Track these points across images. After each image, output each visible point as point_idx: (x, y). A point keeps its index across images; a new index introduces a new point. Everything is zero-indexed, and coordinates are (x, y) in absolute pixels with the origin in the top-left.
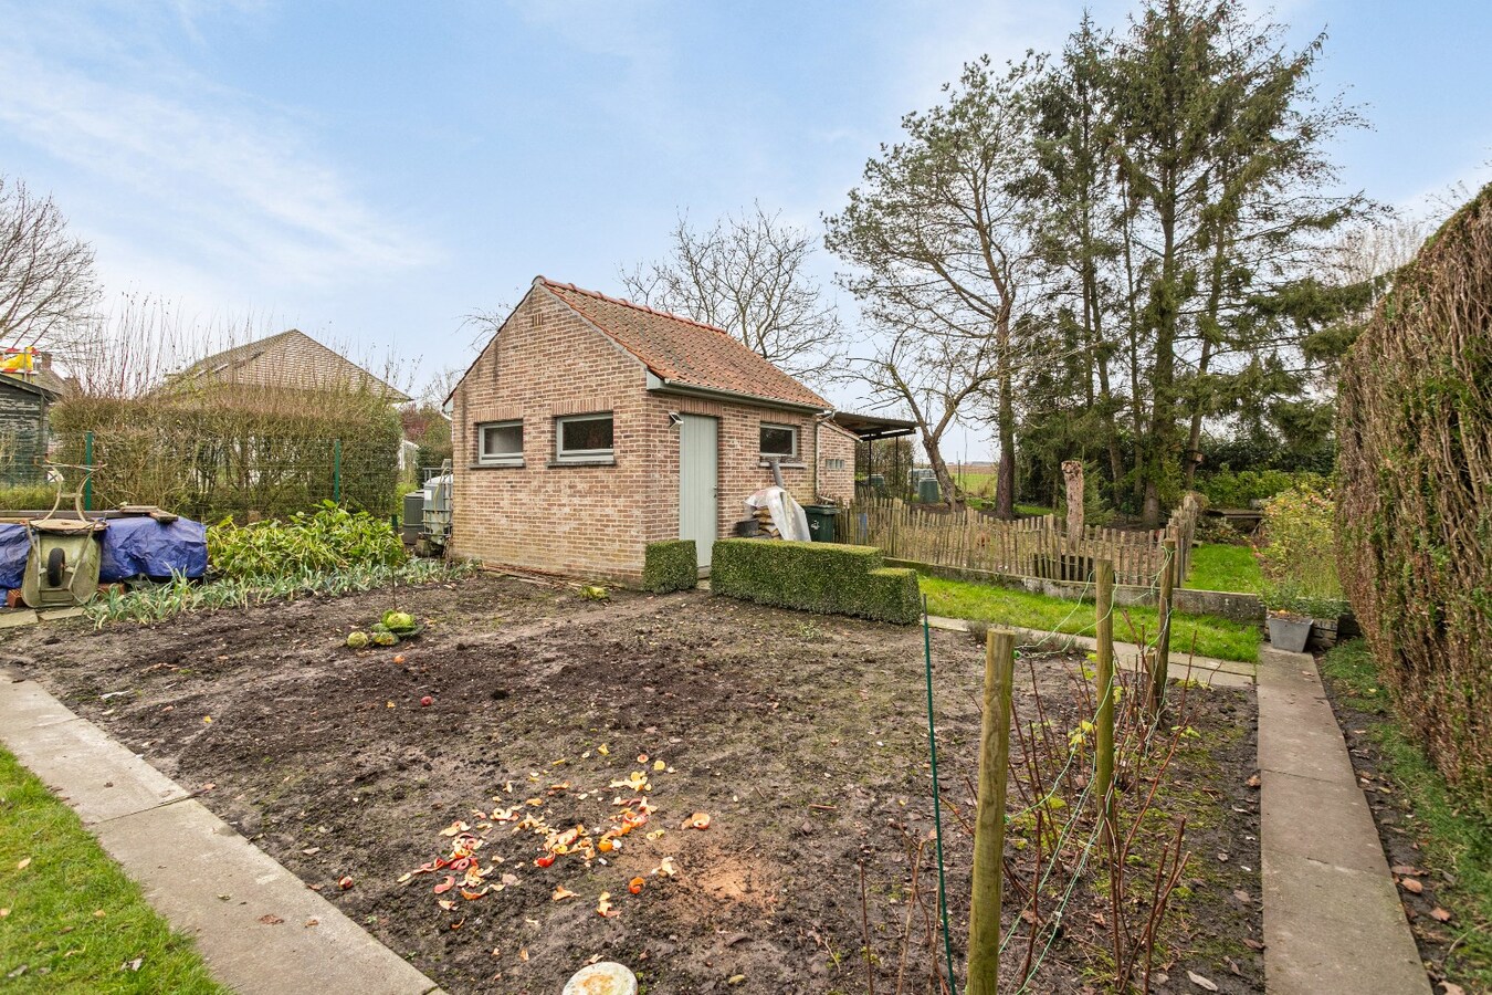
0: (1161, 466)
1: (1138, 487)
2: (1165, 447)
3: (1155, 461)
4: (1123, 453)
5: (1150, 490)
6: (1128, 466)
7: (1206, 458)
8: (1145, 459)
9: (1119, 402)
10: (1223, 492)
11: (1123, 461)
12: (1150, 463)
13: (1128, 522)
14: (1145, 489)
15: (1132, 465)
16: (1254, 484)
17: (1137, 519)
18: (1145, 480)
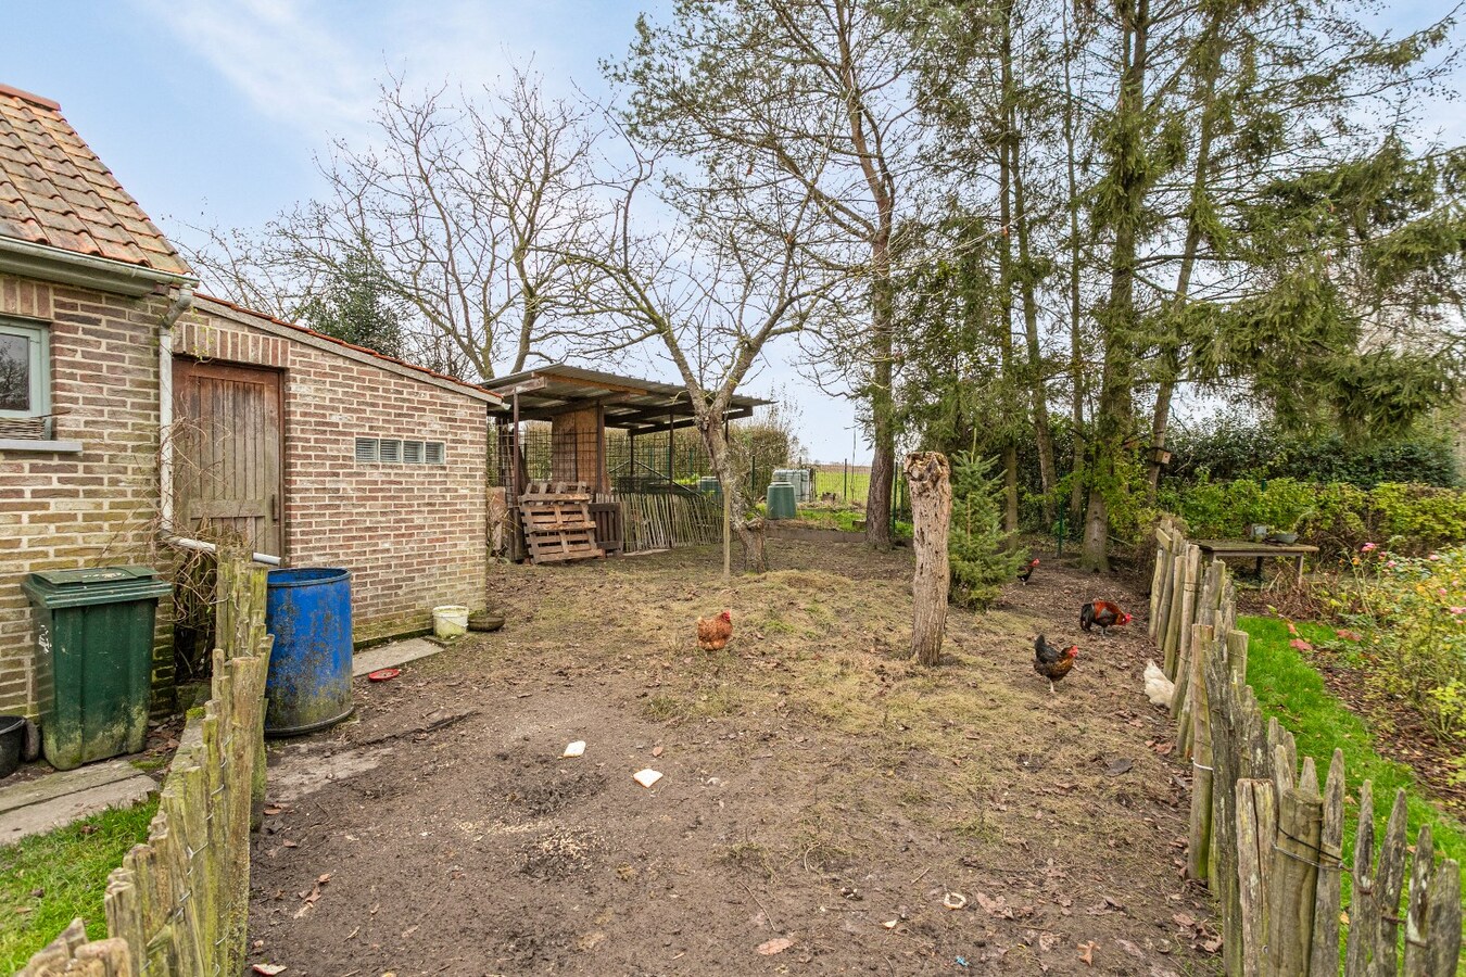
0: (1112, 470)
1: (1077, 499)
2: (1119, 438)
3: (1103, 462)
4: (1057, 451)
5: (1095, 507)
6: (1063, 469)
7: (1174, 459)
8: (1088, 458)
9: (1052, 366)
10: (1205, 511)
11: (1056, 462)
12: (1095, 465)
13: (1061, 555)
14: (1087, 501)
15: (1070, 467)
16: (1254, 500)
17: (1074, 548)
18: (1087, 491)
